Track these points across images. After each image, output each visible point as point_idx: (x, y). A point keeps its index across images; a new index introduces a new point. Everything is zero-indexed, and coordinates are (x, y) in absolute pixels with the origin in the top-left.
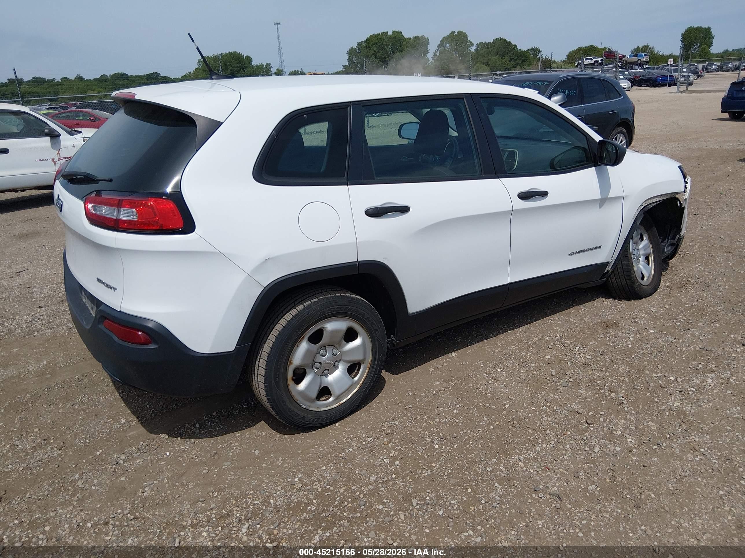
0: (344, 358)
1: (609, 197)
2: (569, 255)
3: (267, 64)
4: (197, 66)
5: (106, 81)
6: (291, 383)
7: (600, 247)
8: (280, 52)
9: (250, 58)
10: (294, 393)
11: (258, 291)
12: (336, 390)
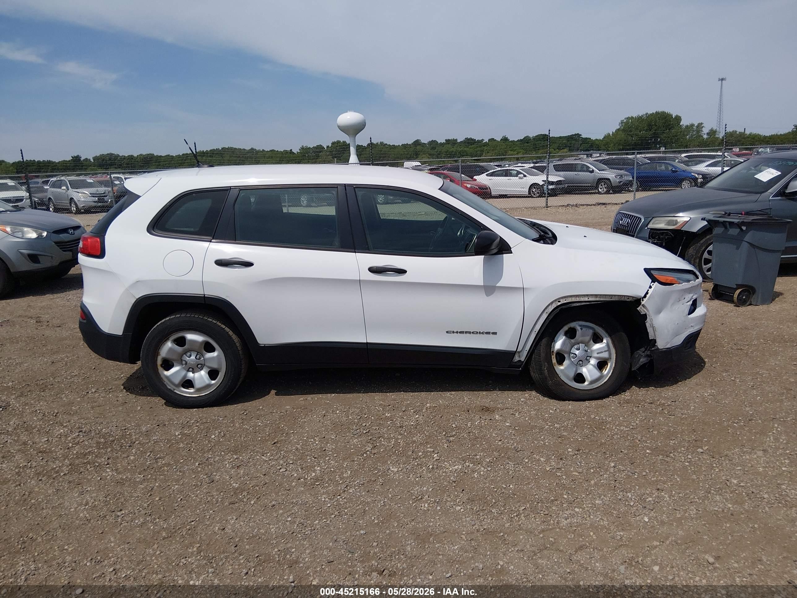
0: (207, 364)
1: (498, 285)
2: (447, 332)
3: (699, 124)
4: (618, 127)
5: (527, 143)
6: (160, 369)
7: (495, 333)
8: (720, 110)
9: (680, 117)
10: (162, 376)
11: (133, 301)
12: (198, 384)
